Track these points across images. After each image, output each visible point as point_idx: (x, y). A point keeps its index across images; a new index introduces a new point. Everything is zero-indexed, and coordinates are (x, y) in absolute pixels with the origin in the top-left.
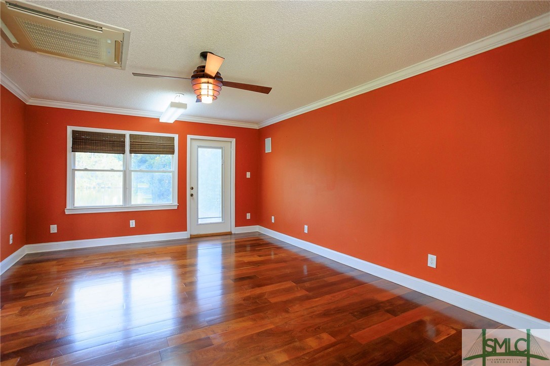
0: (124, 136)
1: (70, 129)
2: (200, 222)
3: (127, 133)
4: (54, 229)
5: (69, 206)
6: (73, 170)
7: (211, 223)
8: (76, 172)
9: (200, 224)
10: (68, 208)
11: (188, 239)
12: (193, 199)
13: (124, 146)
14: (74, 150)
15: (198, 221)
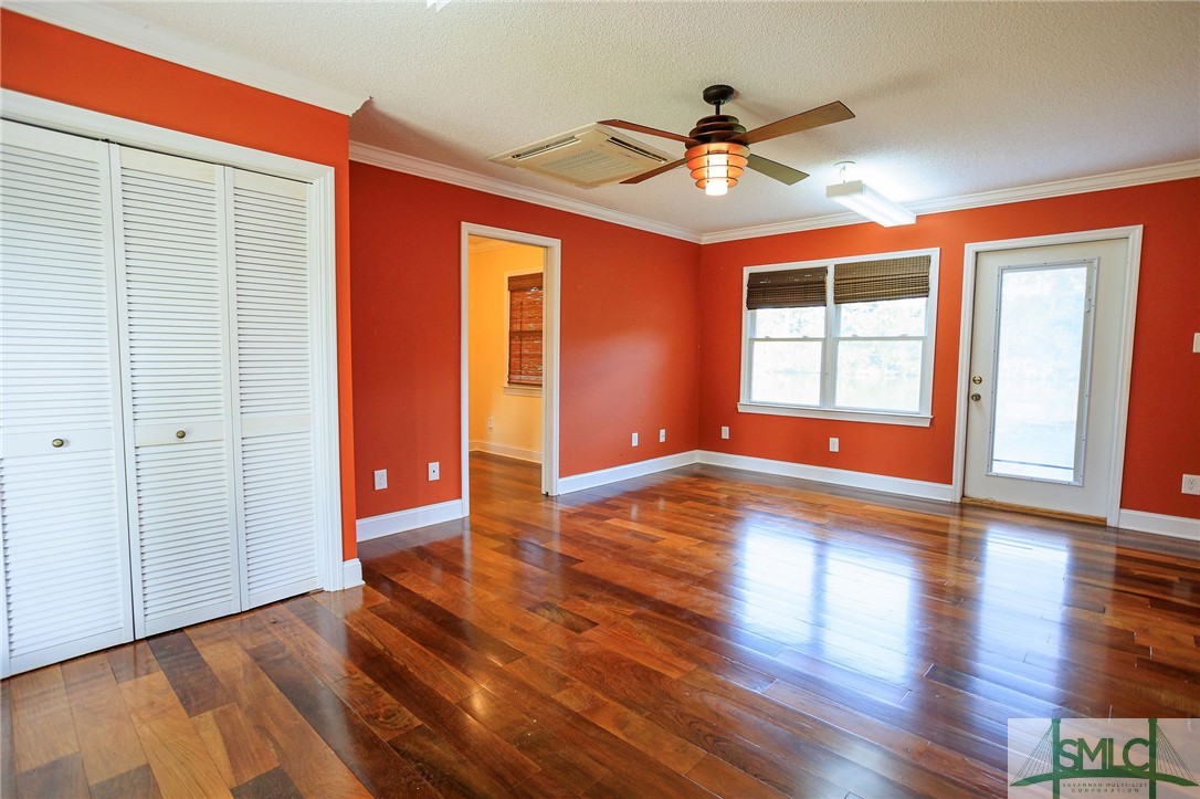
0: (824, 270)
1: (747, 271)
2: (997, 468)
3: (830, 263)
4: (725, 433)
5: (743, 400)
6: (751, 339)
7: (1032, 480)
8: (756, 343)
9: (997, 476)
10: (741, 402)
11: (952, 504)
12: (980, 407)
13: (823, 292)
14: (751, 306)
15: (990, 466)
